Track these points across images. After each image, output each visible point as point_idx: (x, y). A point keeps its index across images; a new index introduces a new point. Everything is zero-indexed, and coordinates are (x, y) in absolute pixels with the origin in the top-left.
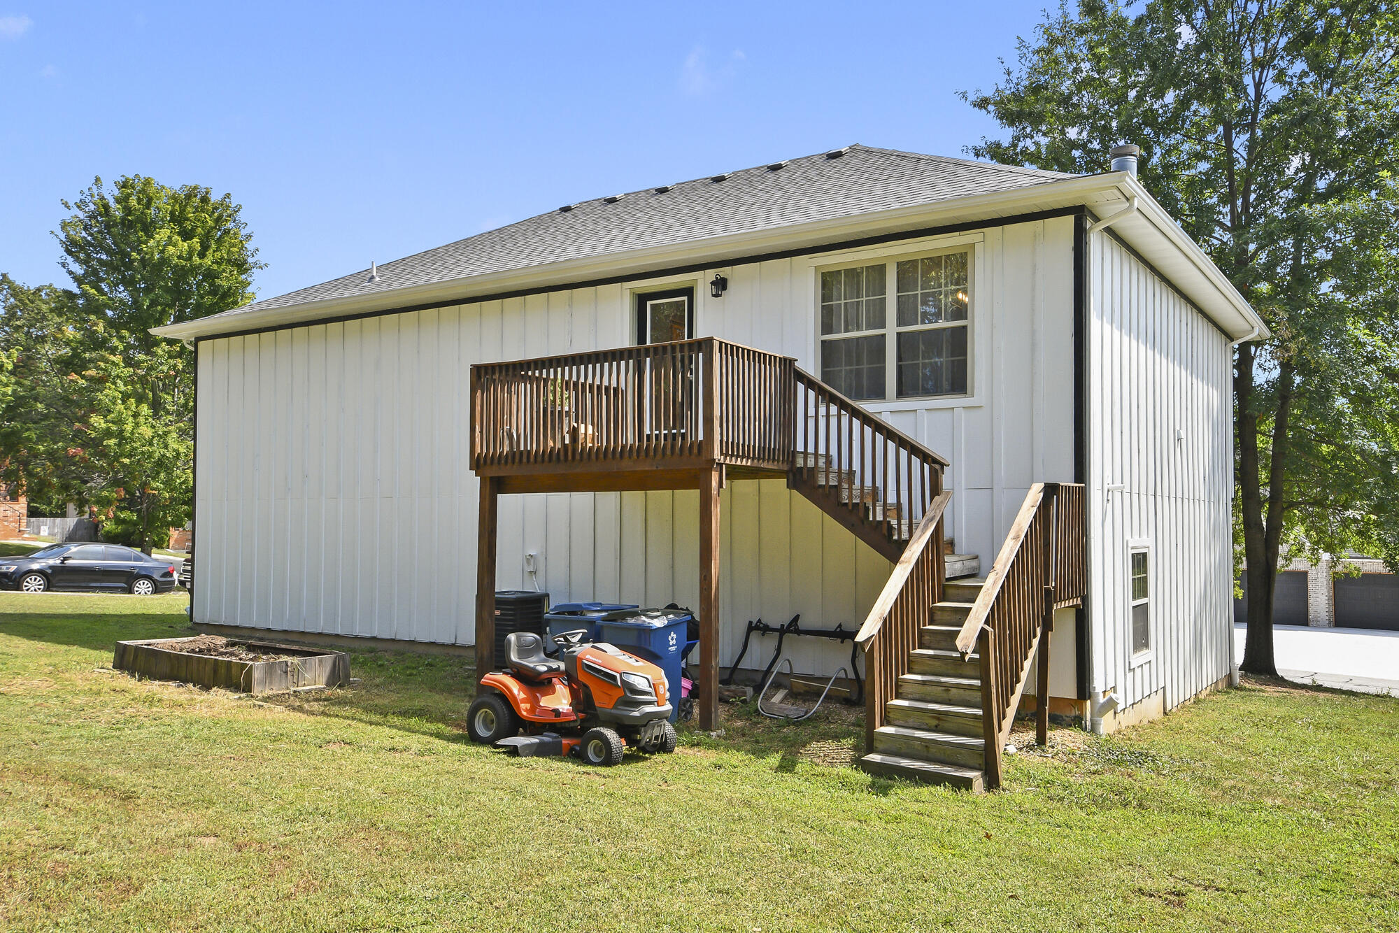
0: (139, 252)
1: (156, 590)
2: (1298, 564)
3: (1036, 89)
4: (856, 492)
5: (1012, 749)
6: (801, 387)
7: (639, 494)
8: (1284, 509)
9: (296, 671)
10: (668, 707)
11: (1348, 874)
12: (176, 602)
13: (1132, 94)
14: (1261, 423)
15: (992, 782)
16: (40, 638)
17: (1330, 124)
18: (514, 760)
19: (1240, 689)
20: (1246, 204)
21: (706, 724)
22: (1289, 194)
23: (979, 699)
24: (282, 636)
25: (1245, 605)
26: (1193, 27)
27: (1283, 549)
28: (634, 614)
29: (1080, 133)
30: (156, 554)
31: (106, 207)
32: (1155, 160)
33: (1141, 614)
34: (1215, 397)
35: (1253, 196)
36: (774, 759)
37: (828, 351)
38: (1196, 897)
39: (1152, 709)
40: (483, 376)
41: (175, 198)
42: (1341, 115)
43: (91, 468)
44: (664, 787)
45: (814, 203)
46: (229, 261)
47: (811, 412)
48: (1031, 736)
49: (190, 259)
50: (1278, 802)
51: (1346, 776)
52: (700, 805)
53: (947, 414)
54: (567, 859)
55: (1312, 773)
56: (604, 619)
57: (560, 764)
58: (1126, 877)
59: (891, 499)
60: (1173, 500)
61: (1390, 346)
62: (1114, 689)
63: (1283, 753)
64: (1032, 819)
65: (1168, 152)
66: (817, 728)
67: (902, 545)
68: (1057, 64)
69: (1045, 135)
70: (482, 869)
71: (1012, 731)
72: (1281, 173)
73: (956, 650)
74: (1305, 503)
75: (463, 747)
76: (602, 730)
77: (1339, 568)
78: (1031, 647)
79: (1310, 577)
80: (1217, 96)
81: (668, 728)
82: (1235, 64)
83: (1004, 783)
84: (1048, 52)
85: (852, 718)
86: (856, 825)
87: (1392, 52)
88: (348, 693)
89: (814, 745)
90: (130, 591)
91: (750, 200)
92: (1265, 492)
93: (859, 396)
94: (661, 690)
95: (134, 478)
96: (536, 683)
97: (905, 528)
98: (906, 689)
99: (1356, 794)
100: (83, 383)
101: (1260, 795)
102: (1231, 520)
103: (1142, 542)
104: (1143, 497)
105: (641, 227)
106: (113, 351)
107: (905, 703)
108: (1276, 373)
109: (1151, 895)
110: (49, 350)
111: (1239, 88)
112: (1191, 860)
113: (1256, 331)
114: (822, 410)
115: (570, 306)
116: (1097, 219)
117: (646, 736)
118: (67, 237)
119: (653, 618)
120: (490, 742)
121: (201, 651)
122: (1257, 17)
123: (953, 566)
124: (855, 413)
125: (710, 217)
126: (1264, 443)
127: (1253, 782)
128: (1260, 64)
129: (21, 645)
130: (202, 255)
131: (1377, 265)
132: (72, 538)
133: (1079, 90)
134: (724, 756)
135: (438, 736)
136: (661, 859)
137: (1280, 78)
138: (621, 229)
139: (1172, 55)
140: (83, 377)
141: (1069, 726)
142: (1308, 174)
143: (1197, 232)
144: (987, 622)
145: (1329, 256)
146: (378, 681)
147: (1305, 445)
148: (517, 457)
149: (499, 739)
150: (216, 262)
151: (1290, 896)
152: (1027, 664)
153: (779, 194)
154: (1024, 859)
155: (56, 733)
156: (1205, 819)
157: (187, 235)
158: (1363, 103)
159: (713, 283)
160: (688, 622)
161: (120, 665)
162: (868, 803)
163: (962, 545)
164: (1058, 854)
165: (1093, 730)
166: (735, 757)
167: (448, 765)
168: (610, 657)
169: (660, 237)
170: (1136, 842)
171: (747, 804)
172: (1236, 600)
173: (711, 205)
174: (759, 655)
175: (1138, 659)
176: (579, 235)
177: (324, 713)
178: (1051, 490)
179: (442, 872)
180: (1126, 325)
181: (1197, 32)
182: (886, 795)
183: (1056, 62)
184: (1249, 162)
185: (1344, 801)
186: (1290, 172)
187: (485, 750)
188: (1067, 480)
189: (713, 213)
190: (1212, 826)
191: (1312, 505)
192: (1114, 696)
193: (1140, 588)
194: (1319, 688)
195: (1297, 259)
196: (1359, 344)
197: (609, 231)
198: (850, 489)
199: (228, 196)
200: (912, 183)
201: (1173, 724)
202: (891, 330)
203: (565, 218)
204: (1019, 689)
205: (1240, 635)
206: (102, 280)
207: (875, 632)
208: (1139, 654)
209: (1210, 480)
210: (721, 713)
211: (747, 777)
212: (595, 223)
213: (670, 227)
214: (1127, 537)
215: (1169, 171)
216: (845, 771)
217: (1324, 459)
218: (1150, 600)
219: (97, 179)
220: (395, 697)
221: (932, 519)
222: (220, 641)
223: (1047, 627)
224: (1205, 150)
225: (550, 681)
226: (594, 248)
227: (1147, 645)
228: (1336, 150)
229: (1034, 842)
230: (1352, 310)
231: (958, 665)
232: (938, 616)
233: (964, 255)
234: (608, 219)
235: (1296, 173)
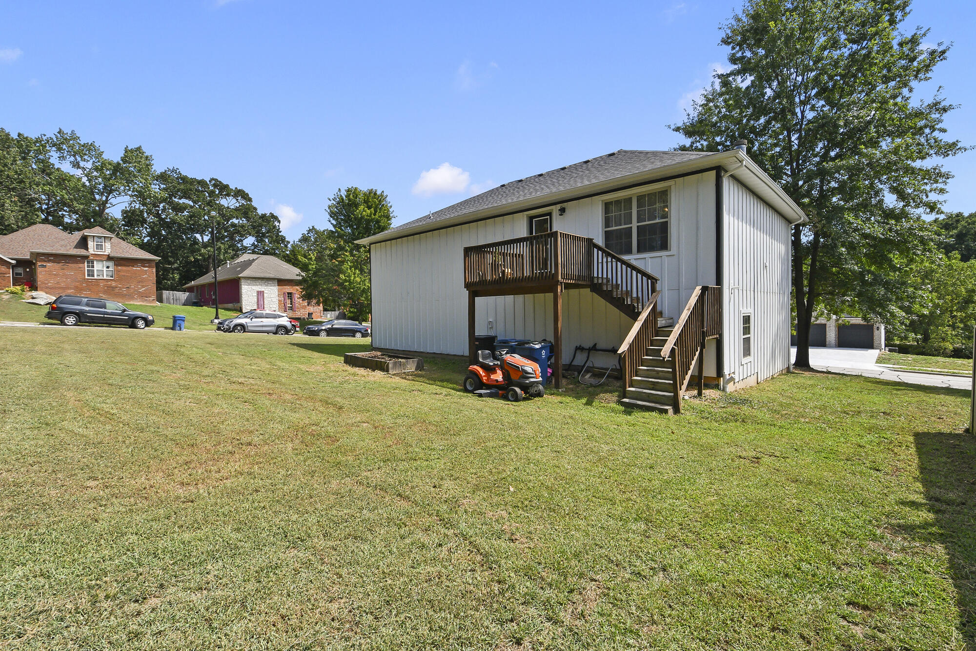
0: (354, 215)
1: (363, 336)
2: (822, 320)
3: (701, 121)
4: (619, 292)
5: (686, 397)
6: (595, 250)
7: (531, 296)
8: (815, 297)
9: (404, 365)
10: (540, 379)
11: (837, 451)
12: (367, 341)
13: (745, 121)
14: (805, 260)
15: (677, 411)
16: (322, 352)
17: (837, 126)
18: (480, 399)
19: (793, 373)
20: (798, 165)
21: (557, 386)
22: (817, 159)
23: (671, 377)
24: (402, 353)
25: (796, 338)
26: (772, 89)
27: (814, 314)
28: (528, 343)
29: (721, 139)
30: (364, 324)
31: (343, 199)
32: (755, 148)
33: (747, 341)
34: (783, 248)
35: (800, 162)
36: (584, 400)
37: (608, 235)
38: (766, 459)
39: (752, 381)
40: (468, 251)
41: (365, 194)
42: (841, 123)
43: (341, 293)
44: (538, 410)
45: (602, 174)
46: (384, 216)
47: (600, 261)
48: (695, 392)
49: (371, 216)
50: (807, 420)
51: (839, 409)
52: (551, 417)
53: (659, 259)
54: (496, 436)
55: (824, 408)
56: (516, 345)
57: (498, 401)
58: (734, 451)
59: (634, 295)
60: (762, 293)
61: (865, 224)
62: (734, 373)
63: (810, 399)
64: (693, 426)
65: (761, 144)
66: (603, 388)
67: (639, 314)
68: (710, 110)
69: (705, 140)
70: (463, 439)
71: (687, 390)
72: (814, 150)
73: (661, 357)
74: (825, 294)
75: (462, 393)
76: (514, 388)
77: (840, 322)
78: (695, 355)
79: (827, 326)
80: (784, 117)
81: (541, 387)
82: (792, 103)
83: (682, 411)
84: (706, 105)
85: (618, 384)
86: (616, 427)
87: (864, 94)
88: (423, 373)
89: (601, 395)
90: (354, 337)
91: (576, 175)
92: (806, 289)
93: (621, 253)
94: (537, 372)
95: (355, 296)
96: (489, 370)
97: (640, 307)
98: (639, 373)
99: (843, 417)
100: (337, 263)
101: (799, 417)
102: (790, 302)
103: (748, 310)
104: (748, 292)
105: (531, 190)
106: (346, 251)
107: (640, 378)
108: (812, 238)
109: (745, 459)
110: (328, 252)
111: (794, 114)
112: (764, 444)
113: (802, 219)
114: (605, 260)
115: (503, 223)
116: (726, 171)
117: (533, 390)
118: (330, 211)
119: (535, 344)
120: (472, 392)
121: (372, 357)
122: (801, 82)
123: (661, 322)
124: (618, 260)
125: (559, 183)
126: (806, 268)
127: (796, 412)
128: (804, 103)
129: (316, 355)
130: (375, 215)
131: (859, 188)
132: (338, 318)
133: (720, 121)
134: (564, 399)
135: (453, 389)
136: (533, 438)
137: (813, 108)
138: (523, 191)
139: (763, 102)
140: (337, 261)
141: (712, 388)
142: (826, 150)
143: (776, 177)
144: (675, 345)
145: (836, 186)
146: (434, 369)
147: (824, 268)
148: (483, 282)
149: (475, 391)
150: (380, 217)
151: (809, 460)
152: (693, 362)
153: (588, 172)
154: (688, 442)
155: (322, 385)
156: (772, 427)
157: (369, 208)
158: (852, 117)
159: (559, 210)
160: (550, 346)
161: (346, 362)
162: (623, 418)
163: (666, 313)
164: (704, 440)
165: (724, 390)
166: (568, 399)
167: (455, 400)
168: (517, 359)
169: (538, 193)
170: (740, 436)
171: (571, 417)
172: (792, 336)
173: (560, 179)
174: (580, 359)
175: (745, 360)
176: (507, 195)
177: (413, 380)
178: (705, 289)
179: (447, 440)
180: (740, 217)
181: (774, 91)
182: (630, 415)
183: (710, 109)
184: (799, 146)
185: (837, 420)
186: (818, 150)
187: (470, 395)
188: (712, 285)
189: (560, 182)
190: (775, 430)
191: (827, 294)
192: (733, 375)
193: (746, 330)
194: (829, 373)
195: (821, 187)
196: (850, 223)
197: (518, 192)
198: (617, 291)
199: (383, 192)
200: (644, 162)
201: (761, 388)
202: (634, 225)
203: (502, 189)
204: (690, 372)
205: (794, 351)
206: (342, 226)
207: (626, 349)
208: (746, 358)
209: (780, 285)
210: (564, 382)
211: (572, 407)
212: (514, 190)
213: (542, 189)
214: (741, 309)
215: (762, 153)
216: (613, 405)
217: (834, 274)
218: (751, 335)
219: (339, 189)
220: (440, 374)
221: (652, 303)
222: (379, 353)
223: (703, 346)
224: (779, 142)
225: (495, 369)
226: (513, 199)
227: (749, 355)
228: (839, 138)
229: (693, 435)
230: (847, 209)
231: (662, 363)
232: (654, 343)
233: (667, 191)
234: (519, 188)
235: (821, 150)
